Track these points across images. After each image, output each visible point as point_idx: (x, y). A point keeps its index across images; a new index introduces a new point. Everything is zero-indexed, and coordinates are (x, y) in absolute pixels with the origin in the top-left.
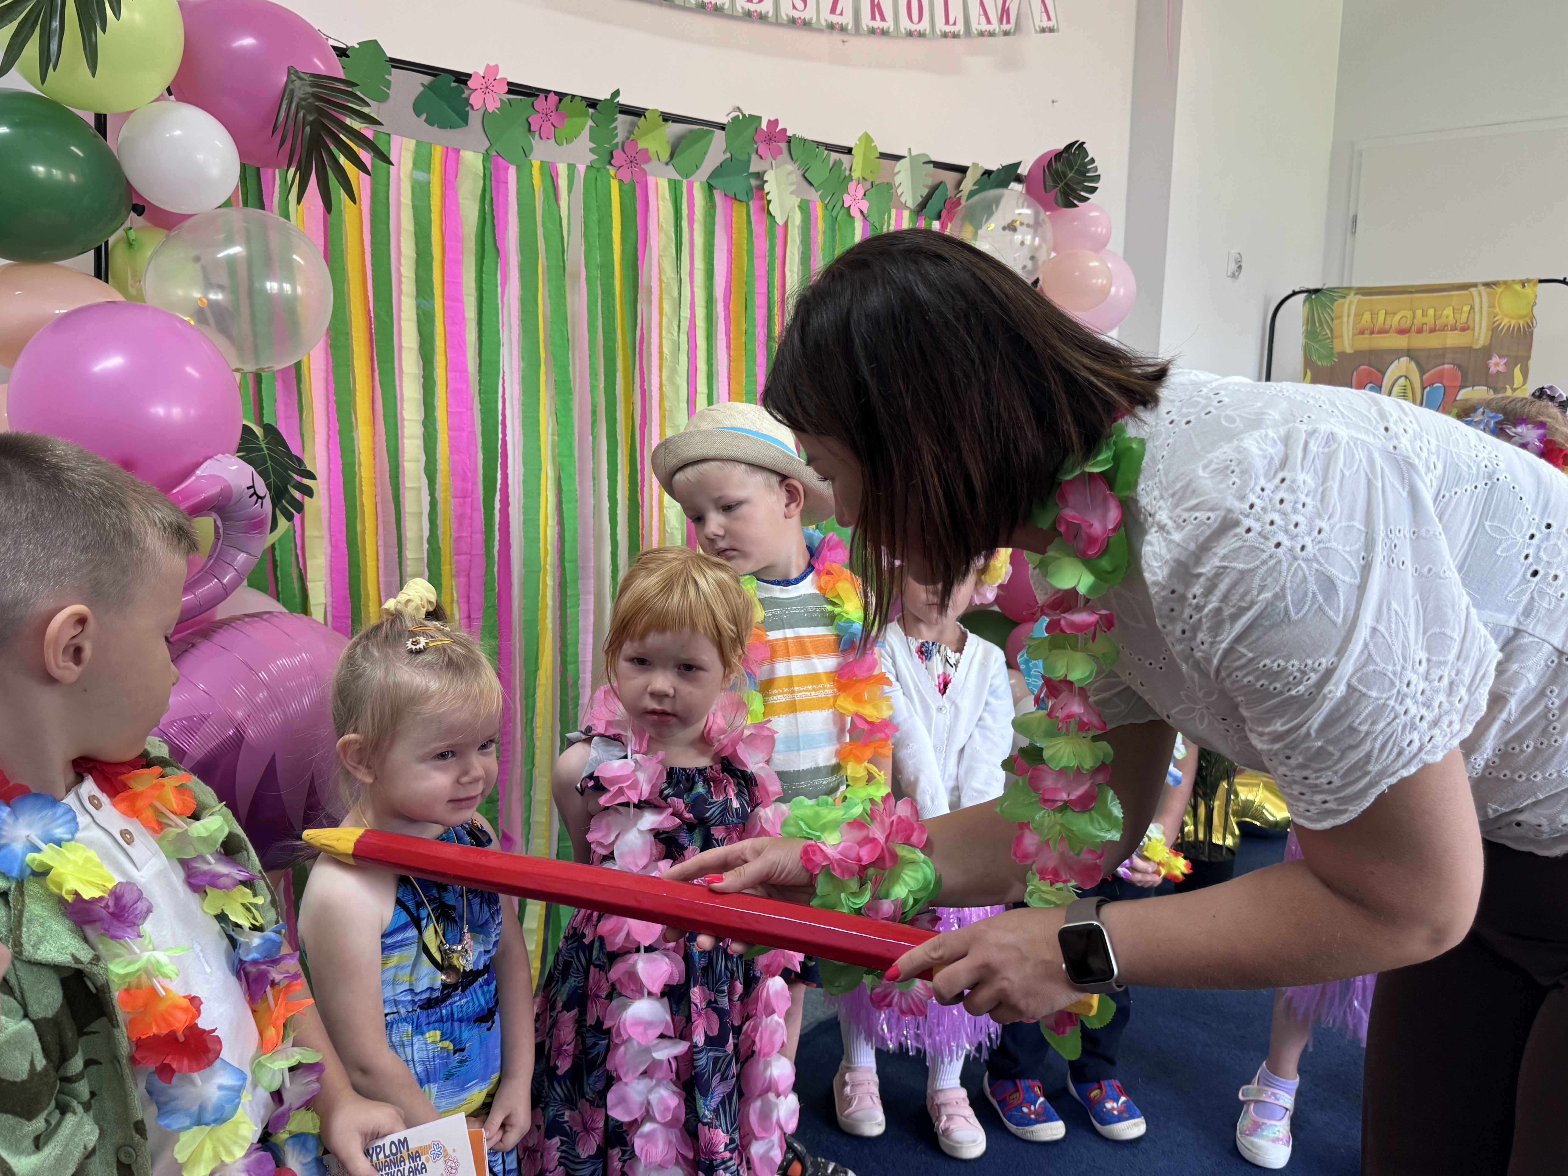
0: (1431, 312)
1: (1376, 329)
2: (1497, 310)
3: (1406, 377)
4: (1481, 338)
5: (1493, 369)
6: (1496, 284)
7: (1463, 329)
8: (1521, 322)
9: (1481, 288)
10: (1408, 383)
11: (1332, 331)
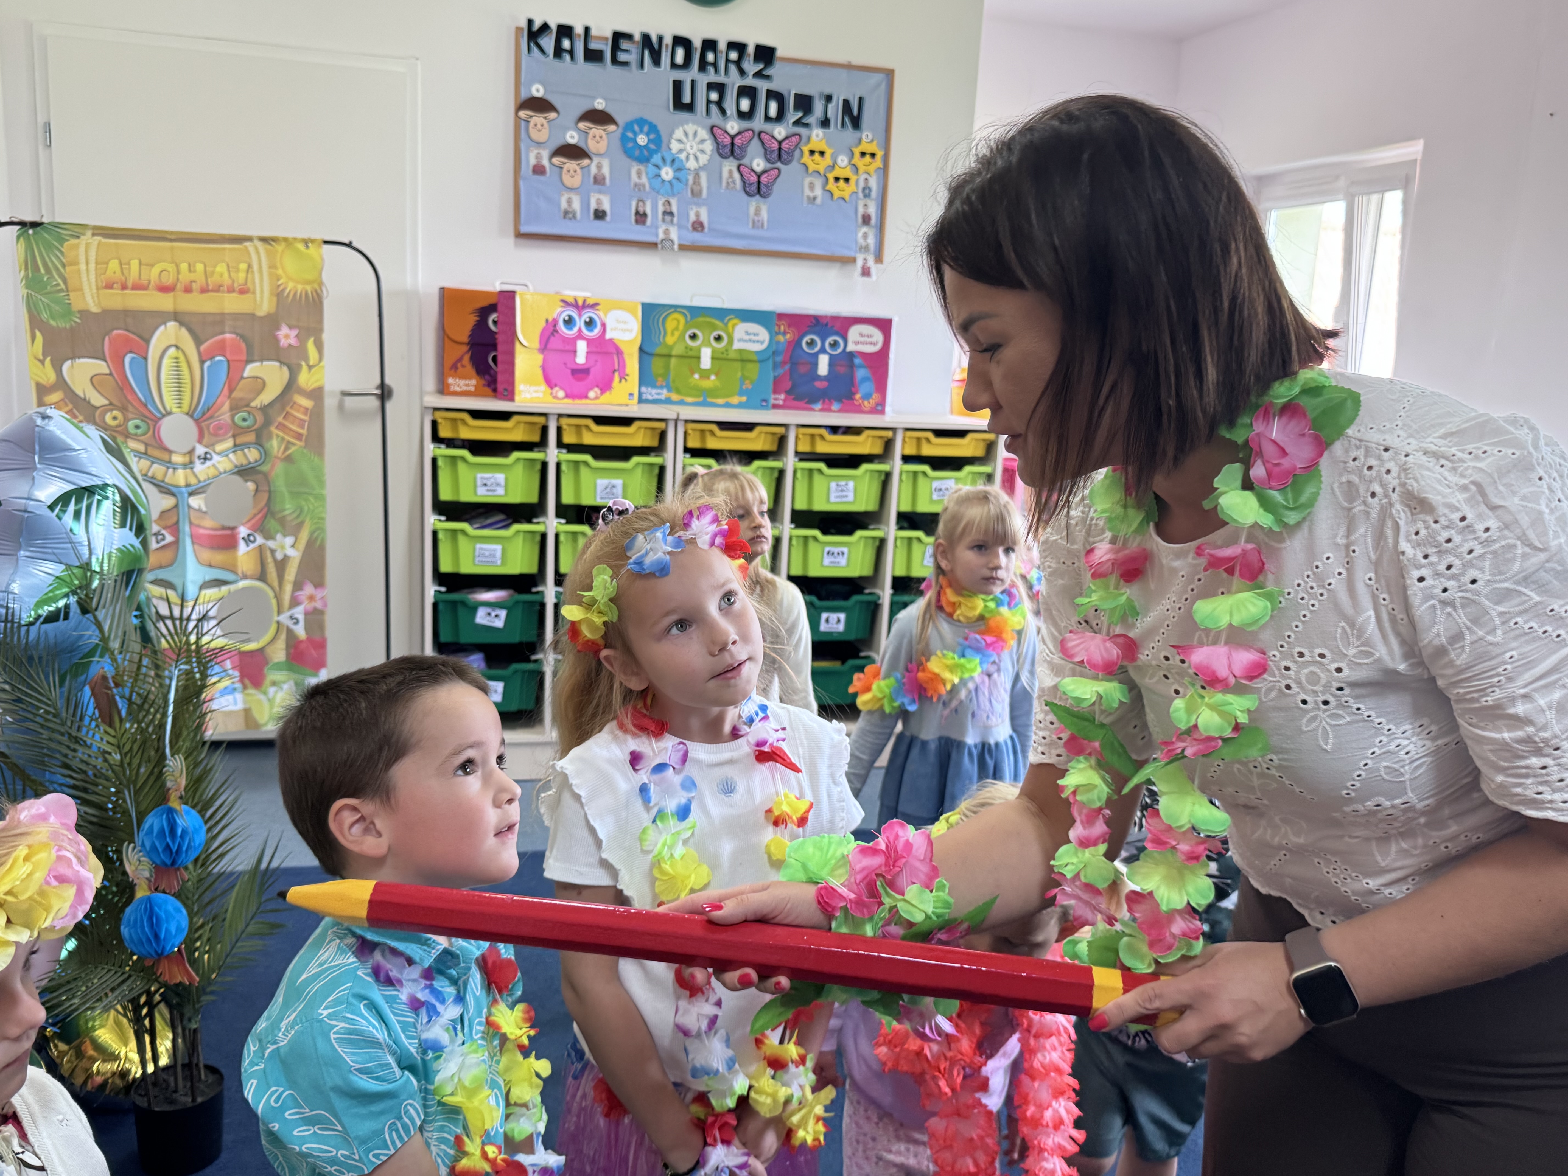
0: (200, 267)
1: (130, 284)
2: (280, 272)
3: (177, 347)
4: (265, 305)
5: (284, 342)
6: (274, 240)
7: (243, 292)
8: (309, 288)
9: (259, 244)
10: (180, 355)
11: (65, 281)
